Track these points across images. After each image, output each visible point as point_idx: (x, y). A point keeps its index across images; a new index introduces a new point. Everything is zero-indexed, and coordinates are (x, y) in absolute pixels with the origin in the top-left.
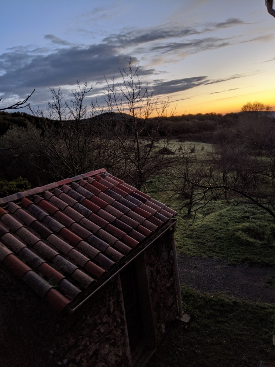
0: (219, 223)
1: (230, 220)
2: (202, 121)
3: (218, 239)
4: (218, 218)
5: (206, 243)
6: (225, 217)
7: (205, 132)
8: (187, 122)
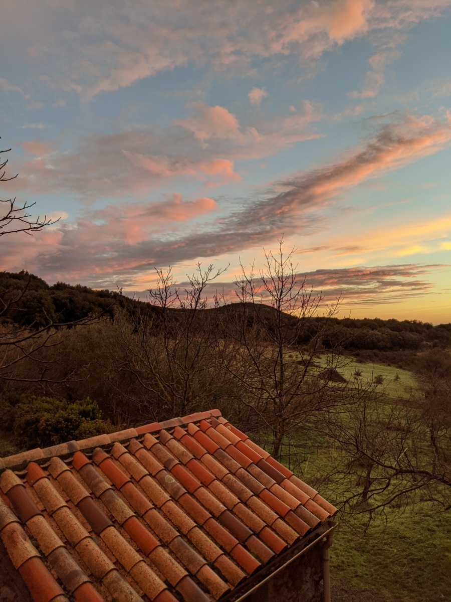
0: (418, 527)
1: (437, 526)
2: (397, 333)
3: (413, 560)
4: (417, 519)
5: (391, 565)
6: (428, 518)
7: (401, 350)
8: (371, 332)
